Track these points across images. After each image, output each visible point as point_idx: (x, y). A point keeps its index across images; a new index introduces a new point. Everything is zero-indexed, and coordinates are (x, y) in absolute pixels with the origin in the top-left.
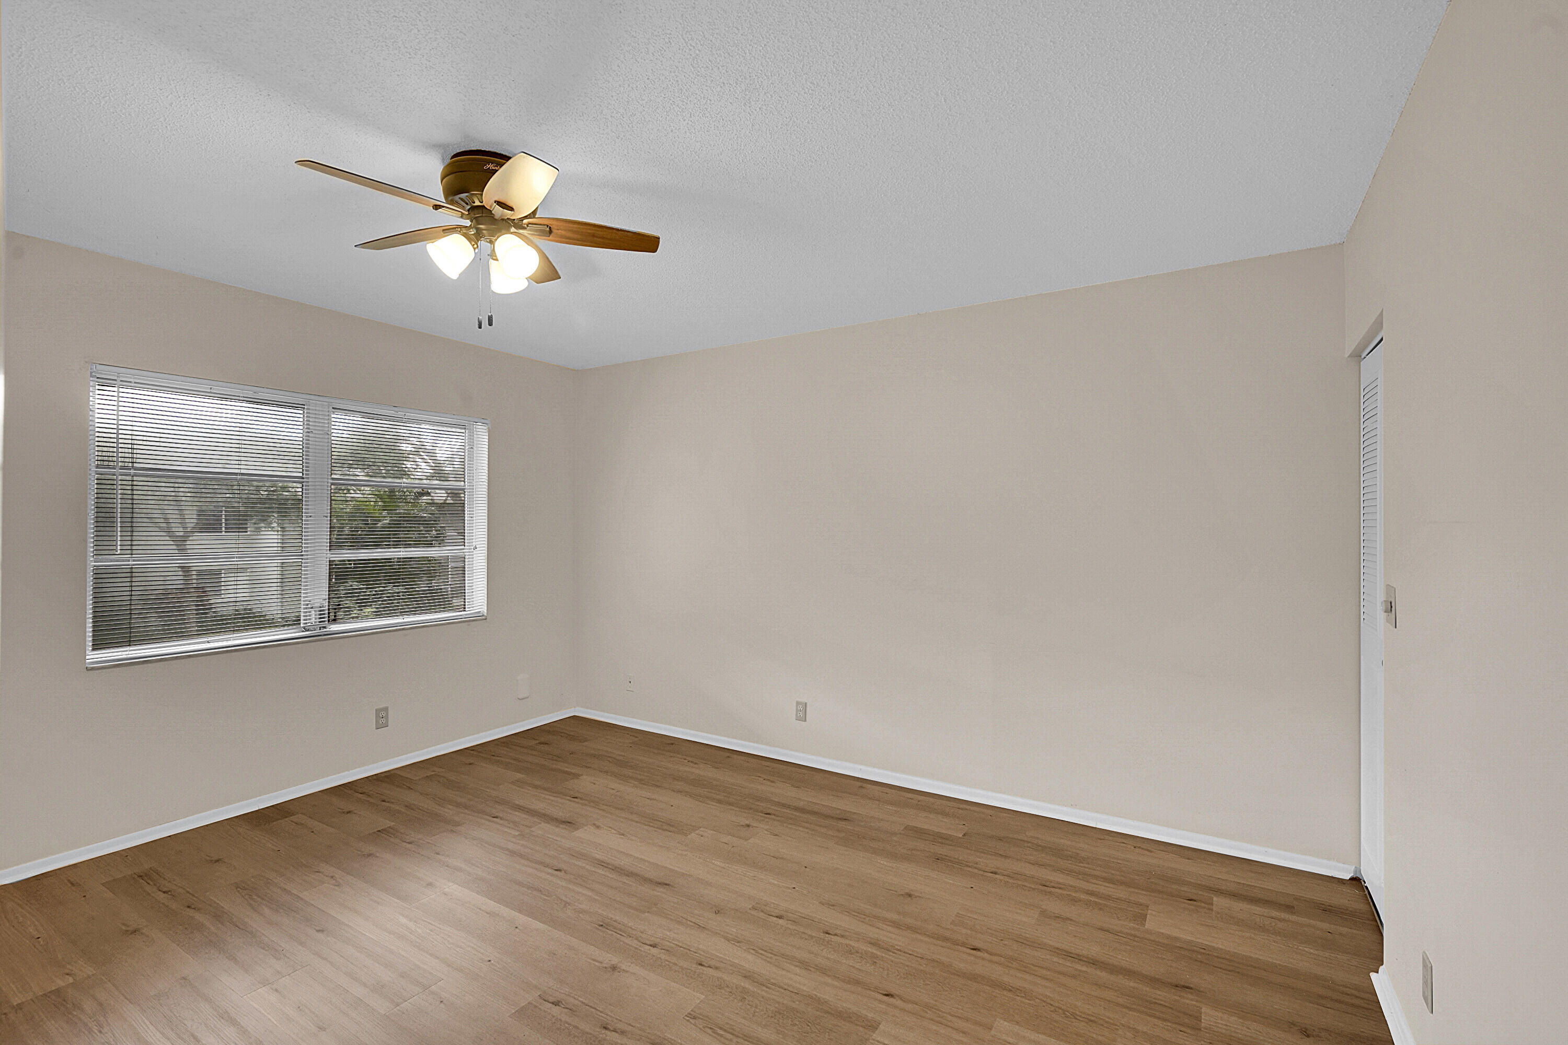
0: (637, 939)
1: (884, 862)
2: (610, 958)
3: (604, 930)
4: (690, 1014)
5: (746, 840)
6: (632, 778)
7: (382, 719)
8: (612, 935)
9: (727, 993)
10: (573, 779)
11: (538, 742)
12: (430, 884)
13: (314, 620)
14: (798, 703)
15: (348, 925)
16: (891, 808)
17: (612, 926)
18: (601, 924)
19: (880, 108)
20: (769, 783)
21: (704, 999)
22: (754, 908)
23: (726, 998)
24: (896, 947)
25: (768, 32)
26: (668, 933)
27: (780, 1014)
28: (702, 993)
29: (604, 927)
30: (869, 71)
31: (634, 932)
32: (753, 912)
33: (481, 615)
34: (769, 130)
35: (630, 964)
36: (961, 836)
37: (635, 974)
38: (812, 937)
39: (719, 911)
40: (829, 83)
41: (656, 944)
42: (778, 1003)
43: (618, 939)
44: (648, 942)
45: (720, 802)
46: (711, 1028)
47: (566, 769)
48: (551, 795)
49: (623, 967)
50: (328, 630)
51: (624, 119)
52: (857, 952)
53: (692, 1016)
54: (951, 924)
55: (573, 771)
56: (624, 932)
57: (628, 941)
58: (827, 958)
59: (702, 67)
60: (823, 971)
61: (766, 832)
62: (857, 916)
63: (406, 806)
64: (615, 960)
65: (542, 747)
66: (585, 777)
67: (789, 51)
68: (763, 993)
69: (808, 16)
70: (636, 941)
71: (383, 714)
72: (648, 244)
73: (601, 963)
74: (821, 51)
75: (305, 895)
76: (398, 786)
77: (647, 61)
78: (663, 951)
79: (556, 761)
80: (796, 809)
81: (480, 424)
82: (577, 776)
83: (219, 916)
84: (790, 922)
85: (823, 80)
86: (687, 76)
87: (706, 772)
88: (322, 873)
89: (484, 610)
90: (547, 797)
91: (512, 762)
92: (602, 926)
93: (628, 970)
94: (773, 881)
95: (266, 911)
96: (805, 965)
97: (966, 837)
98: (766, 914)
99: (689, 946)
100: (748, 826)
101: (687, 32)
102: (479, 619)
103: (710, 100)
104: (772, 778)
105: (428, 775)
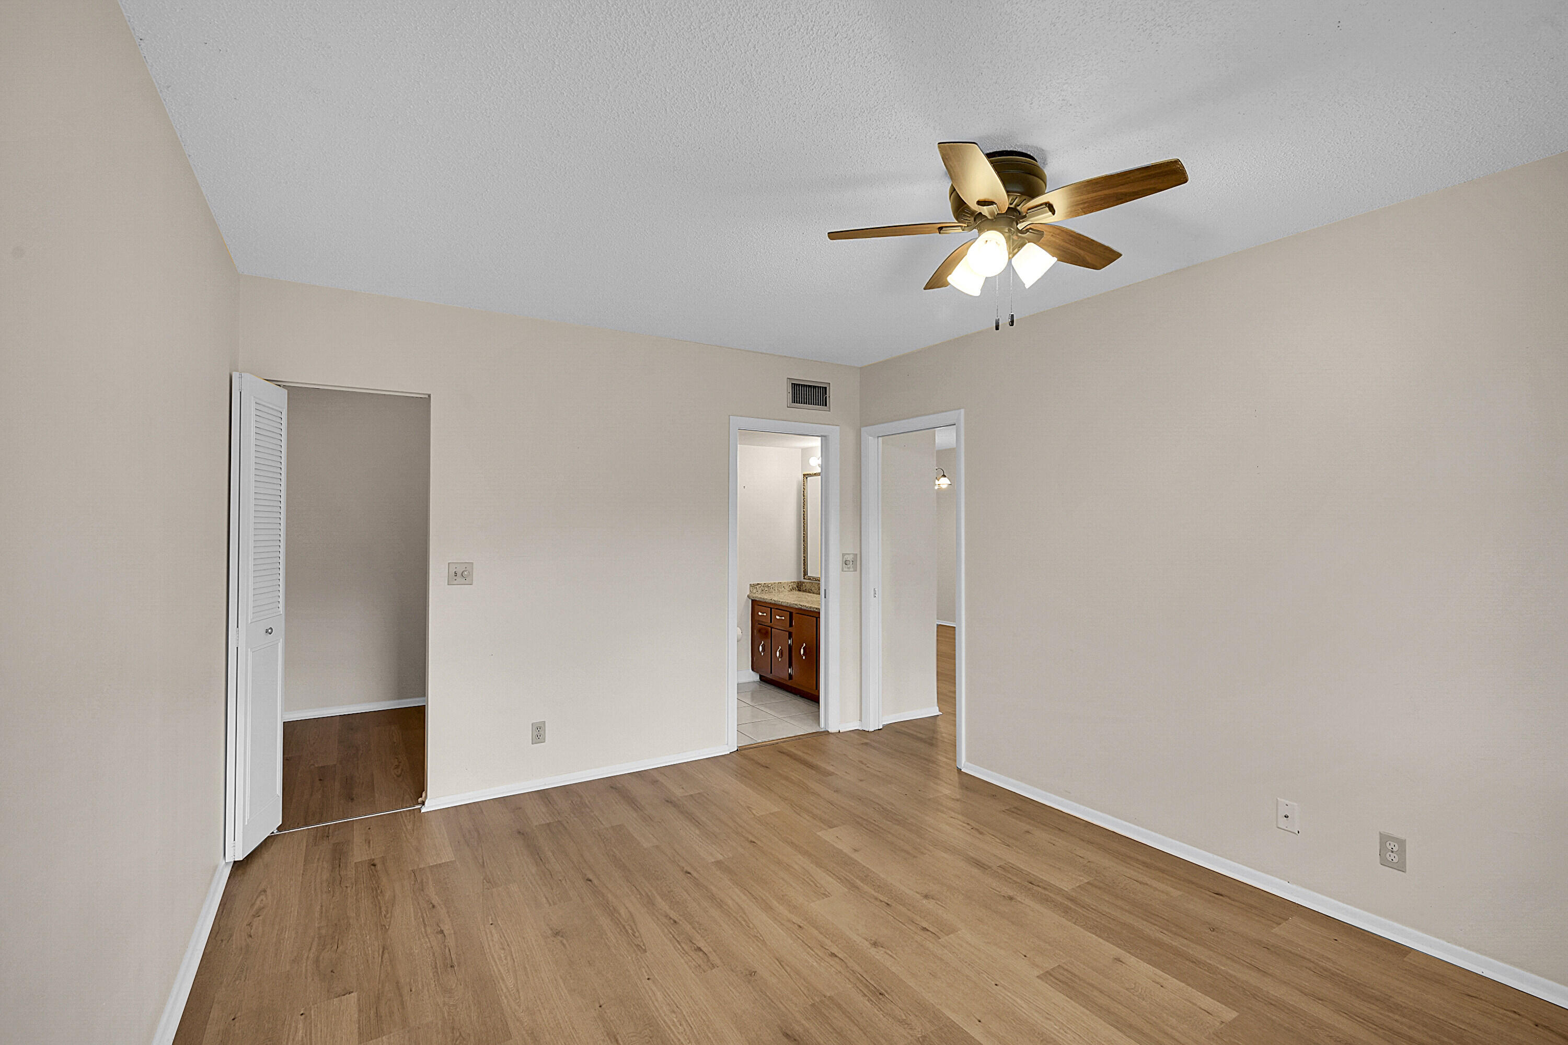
0: (847, 967)
2: (877, 954)
3: (878, 988)
8: (871, 979)
17: (869, 990)
18: (881, 997)
26: (815, 964)
29: (878, 990)
31: (848, 974)
32: (717, 961)
35: (860, 944)
37: (858, 935)
39: (751, 975)
41: (831, 956)
43: (866, 972)
44: (837, 960)
49: (866, 943)
53: (826, 895)
56: (858, 979)
57: (857, 968)
64: (873, 951)
70: (849, 964)
73: (886, 952)
78: (827, 948)
92: (880, 994)
93: (863, 940)
96: (720, 904)
99: (802, 946)
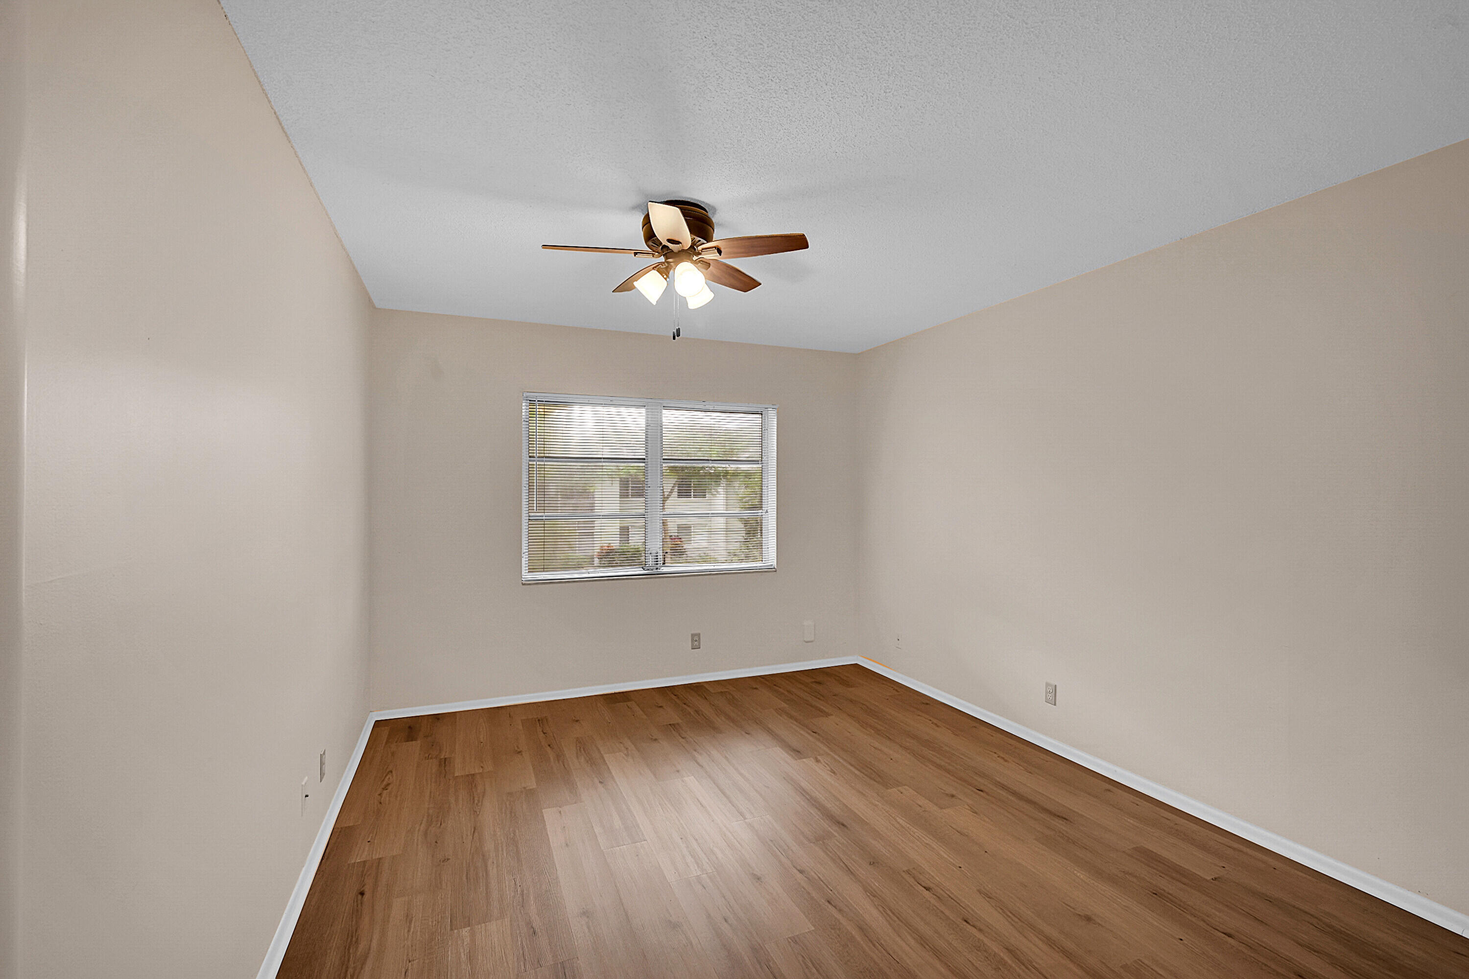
1: (1082, 875)
4: (794, 938)
5: (941, 808)
6: (871, 726)
7: (696, 641)
9: (835, 935)
10: (823, 716)
11: (813, 680)
12: (678, 771)
13: (651, 562)
14: (1047, 685)
15: (617, 785)
16: (1132, 821)
19: (944, 52)
20: (1001, 761)
21: (813, 930)
22: (908, 872)
23: (832, 938)
24: (1034, 964)
25: (786, 36)
27: (870, 972)
28: (814, 926)
30: (903, 25)
33: (772, 567)
34: (856, 112)
36: (1208, 878)
38: (948, 918)
40: (875, 52)
42: (875, 963)
45: (939, 767)
46: (803, 957)
47: (822, 707)
48: (797, 726)
50: (659, 570)
51: (735, 146)
52: (985, 951)
54: (1121, 967)
55: (827, 710)
58: (950, 944)
59: (759, 84)
60: (937, 953)
61: (967, 807)
62: (1009, 917)
63: (696, 711)
65: (814, 685)
66: (833, 717)
67: (816, 42)
68: (867, 949)
69: (808, 7)
71: (696, 638)
72: (798, 242)
74: (845, 29)
75: (606, 756)
76: (699, 695)
77: (716, 98)
79: (819, 699)
80: (1014, 793)
81: (771, 409)
82: (827, 715)
83: (559, 757)
84: (935, 897)
85: (868, 51)
86: (753, 96)
87: (944, 736)
88: (623, 744)
89: (775, 564)
90: (794, 727)
91: (786, 693)
94: (943, 853)
95: (582, 760)
97: (1216, 882)
98: (916, 881)
100: (953, 796)
101: (726, 64)
102: (771, 570)
103: (787, 107)
104: (1006, 757)
105: (723, 691)
